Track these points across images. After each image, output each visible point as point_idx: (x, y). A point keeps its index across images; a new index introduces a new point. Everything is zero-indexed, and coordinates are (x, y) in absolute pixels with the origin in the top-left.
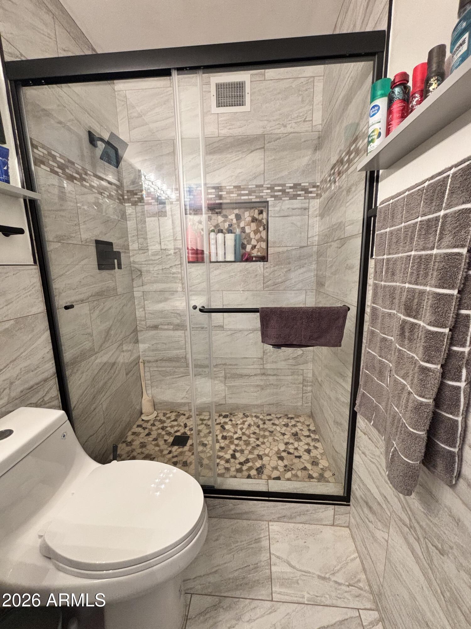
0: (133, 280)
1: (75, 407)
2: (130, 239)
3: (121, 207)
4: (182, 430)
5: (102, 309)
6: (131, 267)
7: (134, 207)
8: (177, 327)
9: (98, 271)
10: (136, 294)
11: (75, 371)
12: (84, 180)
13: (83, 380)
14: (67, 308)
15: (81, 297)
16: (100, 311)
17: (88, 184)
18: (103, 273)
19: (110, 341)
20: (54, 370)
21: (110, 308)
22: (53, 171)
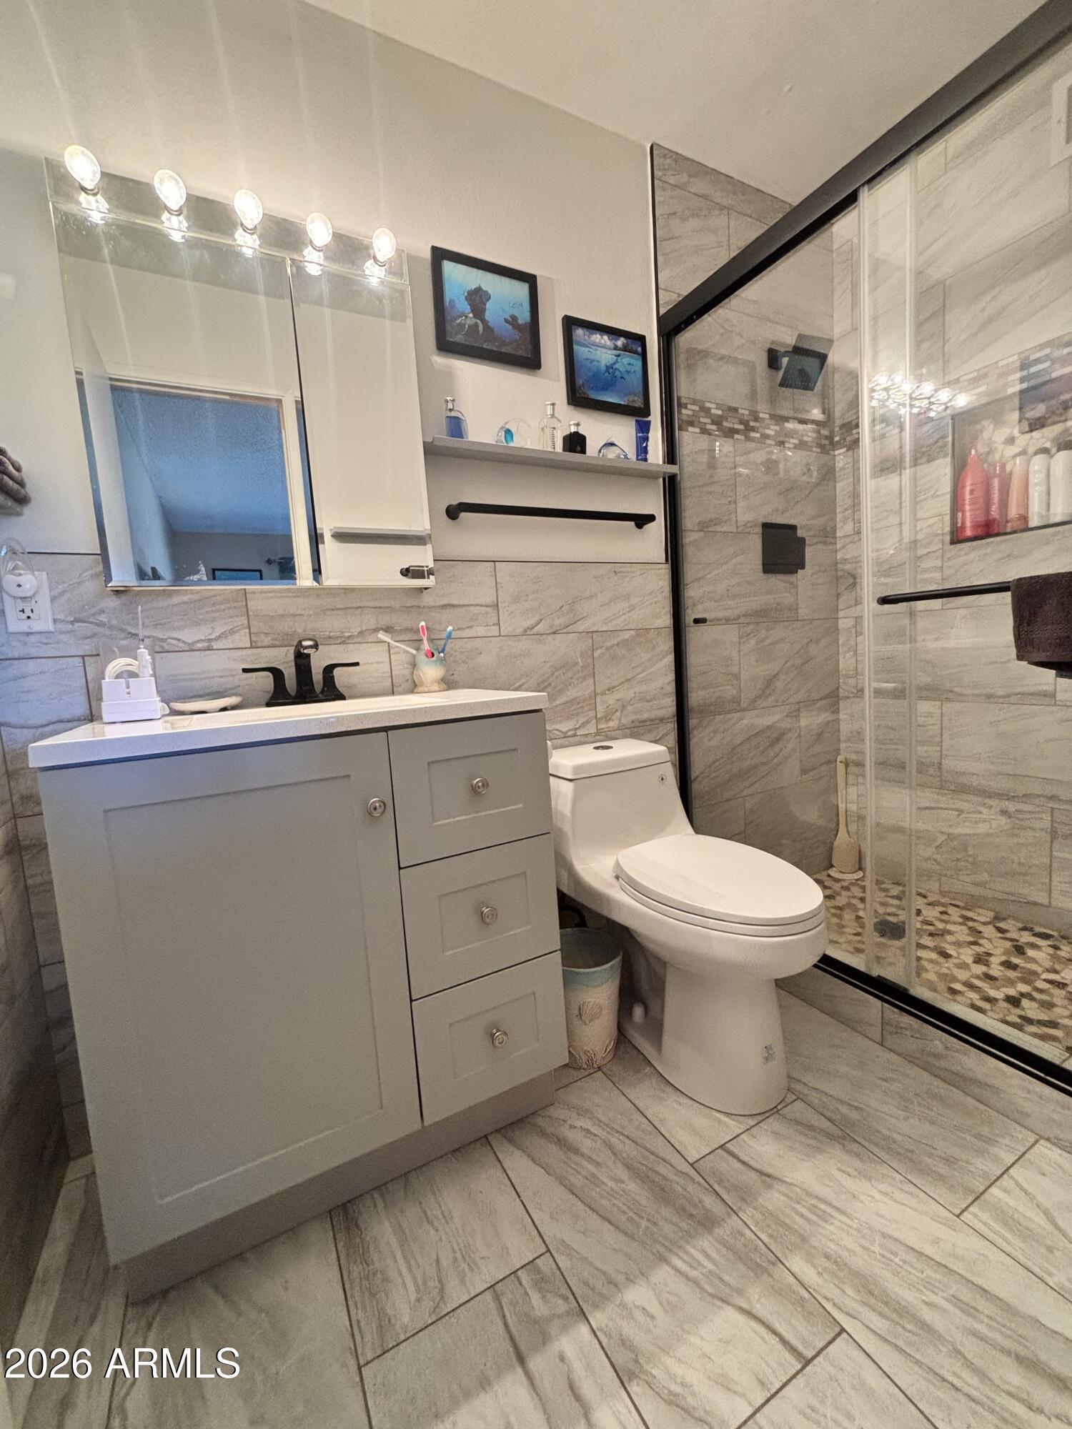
0: (838, 596)
1: (697, 777)
2: (839, 517)
3: (825, 458)
4: (903, 916)
5: (763, 640)
6: (836, 570)
7: (850, 453)
8: (925, 693)
9: (762, 574)
10: (843, 624)
11: (705, 723)
12: (753, 429)
13: (715, 742)
14: (697, 621)
15: (728, 614)
16: (758, 642)
17: (758, 435)
18: (772, 579)
19: (773, 698)
20: (673, 709)
21: (778, 642)
22: (704, 431)
